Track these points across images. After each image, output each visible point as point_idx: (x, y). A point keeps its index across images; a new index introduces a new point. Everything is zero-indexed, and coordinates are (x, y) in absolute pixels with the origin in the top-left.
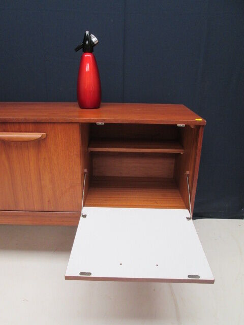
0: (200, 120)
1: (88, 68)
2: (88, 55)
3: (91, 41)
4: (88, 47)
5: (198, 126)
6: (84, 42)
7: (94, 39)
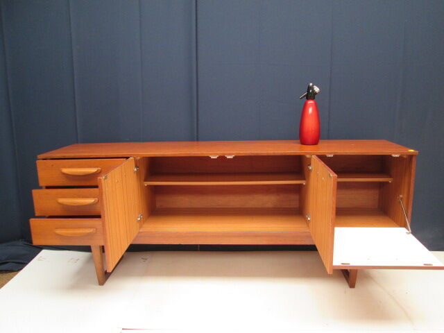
0: (412, 151)
1: (310, 110)
2: (310, 102)
3: (313, 91)
4: (310, 95)
5: (411, 156)
6: (308, 91)
7: (317, 89)
